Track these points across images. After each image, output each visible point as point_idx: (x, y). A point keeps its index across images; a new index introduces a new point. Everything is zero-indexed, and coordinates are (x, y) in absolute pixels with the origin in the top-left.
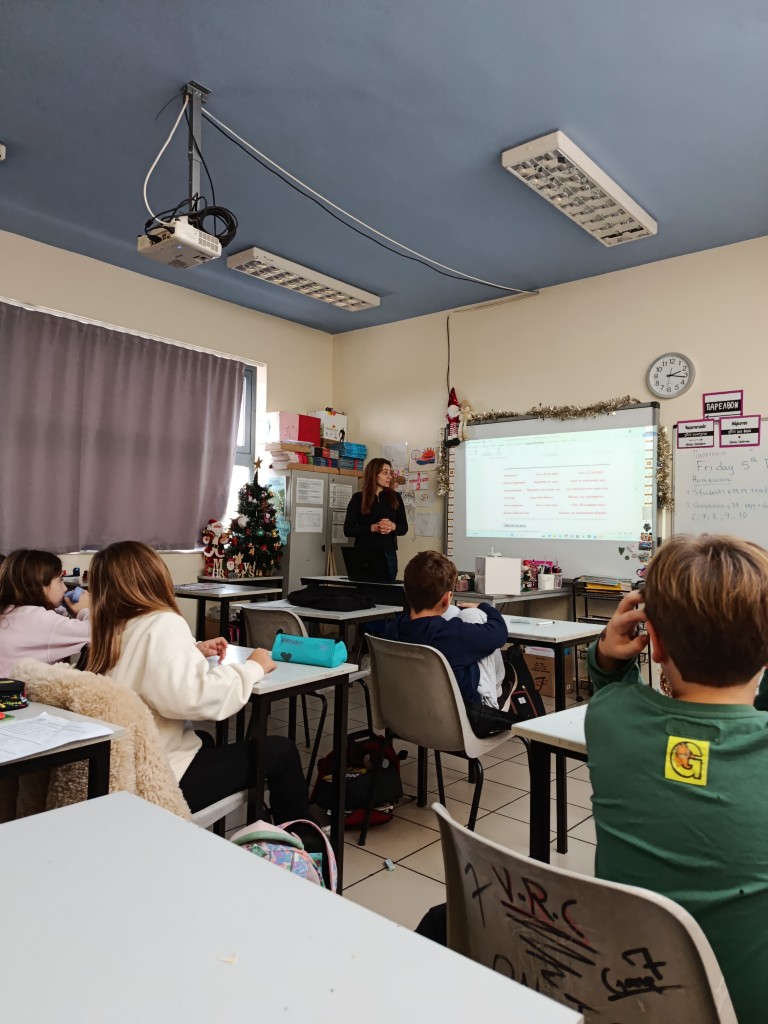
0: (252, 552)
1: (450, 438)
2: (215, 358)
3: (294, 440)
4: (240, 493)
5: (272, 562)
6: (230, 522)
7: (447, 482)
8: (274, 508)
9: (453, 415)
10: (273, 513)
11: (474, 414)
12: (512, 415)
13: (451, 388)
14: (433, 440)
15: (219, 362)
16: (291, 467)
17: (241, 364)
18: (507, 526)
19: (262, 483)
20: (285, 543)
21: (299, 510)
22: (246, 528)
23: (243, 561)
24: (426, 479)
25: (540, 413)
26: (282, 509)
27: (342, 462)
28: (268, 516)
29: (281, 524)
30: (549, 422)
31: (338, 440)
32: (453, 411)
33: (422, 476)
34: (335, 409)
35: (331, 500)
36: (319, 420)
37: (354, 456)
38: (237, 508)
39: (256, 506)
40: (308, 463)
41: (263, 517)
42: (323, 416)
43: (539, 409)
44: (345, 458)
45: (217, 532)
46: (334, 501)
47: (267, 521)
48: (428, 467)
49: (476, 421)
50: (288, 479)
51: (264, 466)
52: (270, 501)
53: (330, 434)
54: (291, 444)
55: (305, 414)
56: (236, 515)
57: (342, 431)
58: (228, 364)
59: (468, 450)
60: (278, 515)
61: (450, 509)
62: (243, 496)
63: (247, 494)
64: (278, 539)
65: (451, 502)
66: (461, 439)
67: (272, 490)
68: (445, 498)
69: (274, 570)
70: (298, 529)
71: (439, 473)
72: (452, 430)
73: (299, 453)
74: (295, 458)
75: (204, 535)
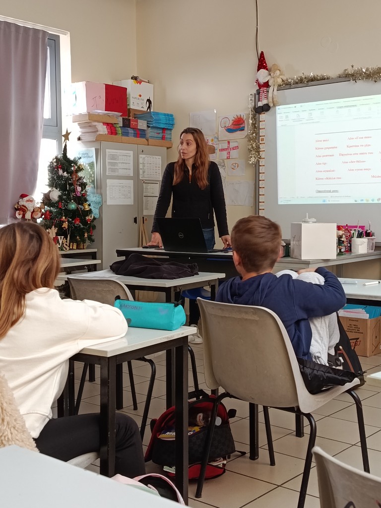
0: (65, 225)
1: (260, 104)
2: (17, 27)
3: (101, 111)
4: (50, 166)
5: (86, 235)
6: (42, 196)
7: (258, 150)
8: (85, 181)
9: (262, 81)
10: (83, 185)
11: (285, 78)
12: (323, 79)
13: (260, 52)
14: (242, 107)
15: (21, 31)
16: (99, 139)
17: (44, 33)
18: (320, 192)
19: (71, 156)
20: (97, 216)
21: (109, 182)
22: (58, 202)
23: (57, 234)
24: (237, 148)
25: (353, 75)
26: (93, 182)
27: (150, 133)
28: (79, 189)
29: (92, 197)
30: (361, 84)
31: (145, 109)
32: (263, 76)
33: (232, 145)
34: (140, 78)
35: (141, 172)
36: (126, 89)
37: (162, 126)
38: (47, 182)
39: (67, 179)
40: (116, 134)
41: (74, 190)
42: (129, 85)
43: (350, 71)
44: (153, 127)
45: (30, 207)
46: (144, 172)
47: (79, 195)
48: (239, 135)
49: (286, 85)
50: (97, 151)
51: (73, 137)
52: (80, 174)
53: (136, 103)
54: (99, 115)
55: (110, 84)
56: (47, 189)
57: (149, 101)
58: (31, 33)
59: (278, 116)
60: (89, 188)
61: (262, 177)
62: (53, 169)
63: (57, 167)
64: (90, 211)
65: (262, 169)
66: (271, 105)
67: (82, 162)
68: (257, 165)
69: (88, 243)
70: (110, 202)
71: (249, 141)
72: (263, 95)
73: (107, 124)
74: (103, 129)
75: (16, 209)
